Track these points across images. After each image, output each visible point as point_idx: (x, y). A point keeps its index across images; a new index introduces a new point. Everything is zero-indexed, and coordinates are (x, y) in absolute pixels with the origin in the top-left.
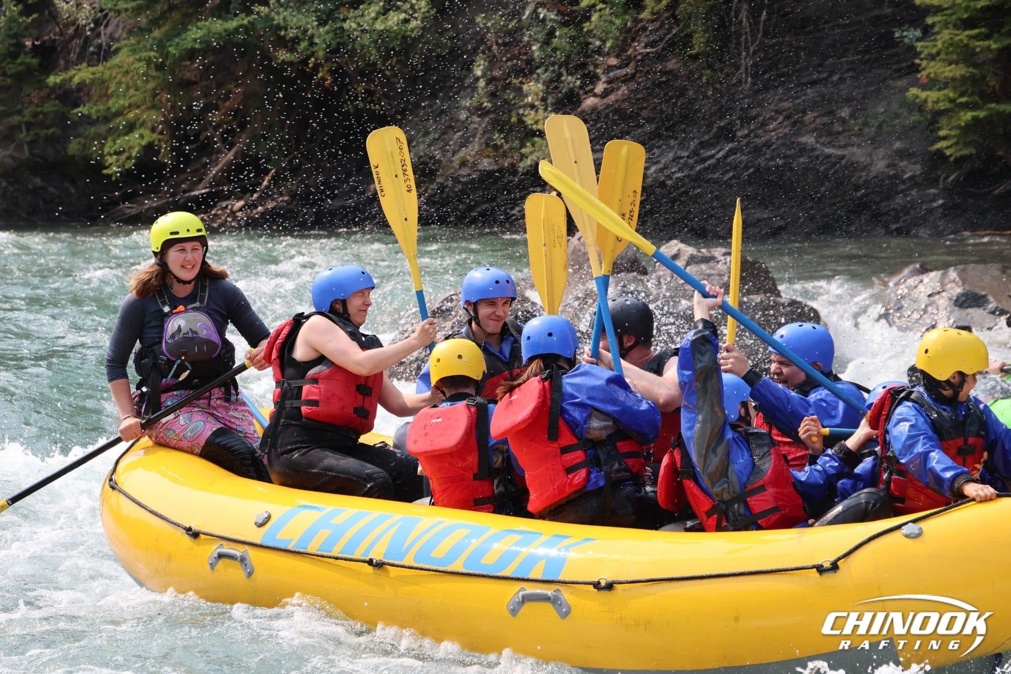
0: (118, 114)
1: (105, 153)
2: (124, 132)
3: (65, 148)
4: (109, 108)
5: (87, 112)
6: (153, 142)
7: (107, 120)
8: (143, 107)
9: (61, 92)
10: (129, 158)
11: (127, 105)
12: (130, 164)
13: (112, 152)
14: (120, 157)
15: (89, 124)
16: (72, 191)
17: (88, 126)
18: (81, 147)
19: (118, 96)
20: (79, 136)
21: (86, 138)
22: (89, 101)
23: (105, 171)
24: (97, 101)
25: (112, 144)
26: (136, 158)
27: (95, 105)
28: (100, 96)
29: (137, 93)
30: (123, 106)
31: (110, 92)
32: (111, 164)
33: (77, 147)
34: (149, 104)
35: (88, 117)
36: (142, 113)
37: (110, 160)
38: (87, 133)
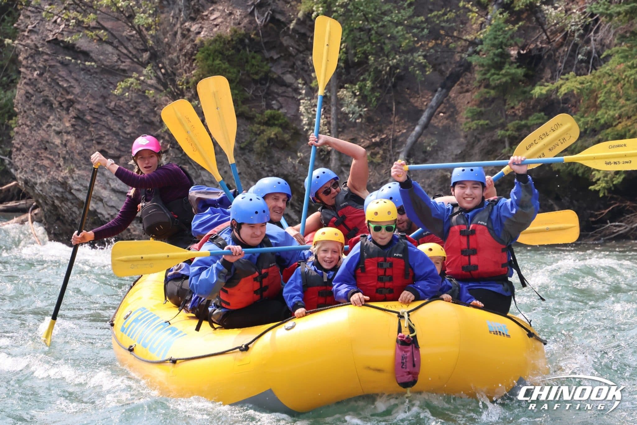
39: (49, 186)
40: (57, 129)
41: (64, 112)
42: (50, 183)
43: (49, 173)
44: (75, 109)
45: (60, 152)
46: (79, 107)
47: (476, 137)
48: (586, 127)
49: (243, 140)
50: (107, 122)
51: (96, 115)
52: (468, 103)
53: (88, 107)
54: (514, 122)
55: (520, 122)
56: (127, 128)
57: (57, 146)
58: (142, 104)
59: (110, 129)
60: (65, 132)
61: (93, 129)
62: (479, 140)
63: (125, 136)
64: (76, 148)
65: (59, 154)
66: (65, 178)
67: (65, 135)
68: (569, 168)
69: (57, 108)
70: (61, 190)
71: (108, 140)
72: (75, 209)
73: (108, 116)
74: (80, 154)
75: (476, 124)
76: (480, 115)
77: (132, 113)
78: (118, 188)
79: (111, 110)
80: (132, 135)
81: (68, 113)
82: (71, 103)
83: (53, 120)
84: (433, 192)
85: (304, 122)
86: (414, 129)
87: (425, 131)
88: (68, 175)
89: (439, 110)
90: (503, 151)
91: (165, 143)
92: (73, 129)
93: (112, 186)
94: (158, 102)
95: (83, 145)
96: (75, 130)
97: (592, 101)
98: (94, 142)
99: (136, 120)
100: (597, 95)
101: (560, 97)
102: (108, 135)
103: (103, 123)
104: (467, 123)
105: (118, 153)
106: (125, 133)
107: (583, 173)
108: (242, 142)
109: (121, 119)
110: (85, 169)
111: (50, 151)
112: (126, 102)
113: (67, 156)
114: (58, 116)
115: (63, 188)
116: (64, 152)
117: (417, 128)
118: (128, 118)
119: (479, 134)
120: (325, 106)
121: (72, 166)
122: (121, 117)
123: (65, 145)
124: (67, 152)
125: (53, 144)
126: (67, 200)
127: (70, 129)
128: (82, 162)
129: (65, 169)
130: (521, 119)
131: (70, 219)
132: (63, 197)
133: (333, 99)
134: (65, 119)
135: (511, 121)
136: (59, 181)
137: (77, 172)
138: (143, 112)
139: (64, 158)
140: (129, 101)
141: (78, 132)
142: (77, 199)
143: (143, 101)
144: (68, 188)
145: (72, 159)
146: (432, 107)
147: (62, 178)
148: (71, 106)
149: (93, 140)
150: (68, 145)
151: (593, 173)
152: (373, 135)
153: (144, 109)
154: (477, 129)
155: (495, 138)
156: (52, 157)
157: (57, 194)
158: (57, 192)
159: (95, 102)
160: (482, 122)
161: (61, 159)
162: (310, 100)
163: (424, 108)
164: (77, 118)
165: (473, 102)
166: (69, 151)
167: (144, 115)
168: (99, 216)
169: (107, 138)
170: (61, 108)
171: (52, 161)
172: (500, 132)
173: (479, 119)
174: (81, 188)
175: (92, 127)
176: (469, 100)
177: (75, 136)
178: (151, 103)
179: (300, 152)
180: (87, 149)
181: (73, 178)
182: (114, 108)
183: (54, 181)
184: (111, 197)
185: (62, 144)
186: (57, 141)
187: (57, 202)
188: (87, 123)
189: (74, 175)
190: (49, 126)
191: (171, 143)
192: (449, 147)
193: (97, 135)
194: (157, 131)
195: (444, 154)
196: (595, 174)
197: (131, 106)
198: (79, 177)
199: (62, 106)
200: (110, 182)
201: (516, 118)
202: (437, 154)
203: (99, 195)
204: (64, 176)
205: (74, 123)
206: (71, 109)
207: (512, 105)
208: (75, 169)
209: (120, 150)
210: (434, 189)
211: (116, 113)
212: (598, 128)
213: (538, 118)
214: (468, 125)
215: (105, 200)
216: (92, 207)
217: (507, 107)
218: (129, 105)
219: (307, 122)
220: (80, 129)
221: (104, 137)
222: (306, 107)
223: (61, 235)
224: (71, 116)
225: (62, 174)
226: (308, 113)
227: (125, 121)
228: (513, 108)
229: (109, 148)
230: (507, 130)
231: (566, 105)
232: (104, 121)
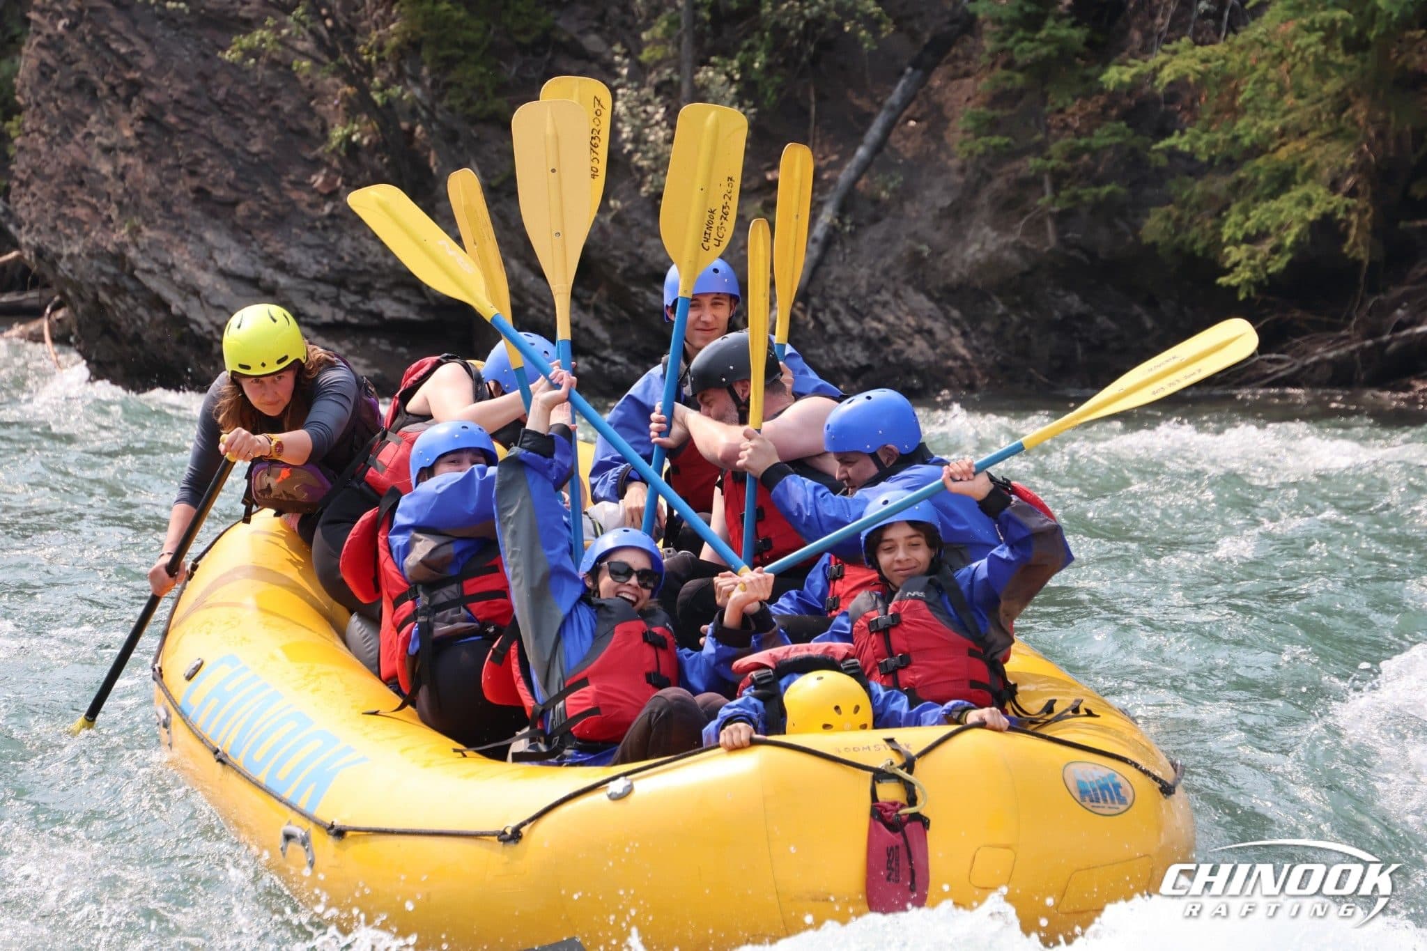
0: (1256, 150)
1: (1225, 239)
2: (1267, 191)
3: (1136, 229)
4: (1236, 138)
5: (1187, 148)
6: (1334, 212)
7: (1230, 163)
8: (1312, 135)
9: (1133, 103)
10: (1276, 250)
11: (1277, 129)
12: (1278, 265)
13: (1240, 235)
14: (1258, 248)
15: (1190, 174)
16: (1149, 323)
17: (1189, 180)
18: (1170, 225)
19: (1258, 110)
20: (1170, 201)
21: (1183, 205)
22: (1190, 124)
23: (1222, 280)
24: (1211, 122)
25: (1240, 218)
26: (1291, 249)
27: (1206, 131)
28: (1217, 112)
29: (1301, 102)
30: (1269, 134)
31: (1240, 100)
32: (1237, 264)
33: (1162, 225)
34: (1326, 128)
35: (1190, 157)
36: (1309, 148)
37: (1236, 254)
38: (1185, 194)
39: (89, 261)
40: (105, 142)
41: (119, 109)
42: (91, 255)
43: (87, 235)
44: (145, 100)
45: (110, 190)
46: (151, 95)
47: (983, 171)
48: (1213, 152)
49: (496, 172)
50: (209, 128)
51: (187, 115)
52: (969, 99)
53: (171, 96)
54: (1062, 142)
55: (1075, 141)
56: (252, 141)
57: (105, 178)
58: (283, 92)
59: (215, 143)
60: (123, 149)
61: (179, 144)
62: (989, 179)
63: (249, 158)
64: (145, 183)
65: (109, 195)
66: (122, 246)
67: (122, 155)
68: (1176, 240)
69: (106, 97)
70: (111, 270)
71: (212, 167)
72: (141, 311)
73: (213, 117)
74: (152, 195)
75: (983, 143)
76: (993, 126)
77: (262, 112)
78: (233, 268)
79: (219, 105)
80: (263, 157)
81: (129, 110)
82: (136, 87)
83: (98, 122)
84: (891, 286)
85: (624, 136)
86: (854, 152)
87: (877, 159)
88: (127, 239)
89: (907, 113)
90: (1040, 202)
91: (333, 176)
92: (138, 142)
93: (221, 263)
94: (318, 87)
95: (160, 176)
96: (144, 145)
97: (1227, 98)
98: (183, 170)
99: (272, 126)
100: (1236, 87)
101: (1160, 90)
102: (211, 156)
103: (202, 131)
104: (965, 141)
105: (233, 195)
106: (249, 153)
107: (1206, 250)
108: (494, 177)
109: (239, 123)
110: (162, 227)
111: (91, 189)
112: (252, 88)
113: (126, 200)
114: (107, 114)
115: (117, 266)
116: (120, 191)
117: (862, 152)
118: (254, 122)
119: (991, 165)
120: (669, 101)
121: (137, 221)
122: (240, 119)
123: (122, 177)
124: (126, 190)
125: (97, 172)
126: (125, 290)
127: (133, 143)
128: (156, 213)
129: (121, 227)
130: (1078, 134)
131: (132, 331)
132: (116, 285)
133: (685, 88)
134: (122, 123)
135: (1056, 139)
136: (108, 252)
137: (147, 233)
138: (287, 108)
139: (119, 204)
140: (257, 87)
141: (149, 150)
142: (145, 289)
143: (286, 86)
144: (128, 266)
145: (137, 205)
146: (892, 108)
147: (116, 244)
148: (136, 94)
149: (180, 167)
150: (129, 178)
151: (1226, 250)
152: (768, 164)
153: (289, 102)
154: (985, 154)
155: (1021, 174)
156: (94, 201)
157: (104, 279)
158: (103, 273)
159: (186, 87)
160: (996, 140)
161: (114, 206)
162: (637, 89)
163: (875, 110)
164: (147, 119)
165: (979, 99)
166: (130, 190)
167: (290, 116)
168: (193, 326)
169: (209, 162)
170: (115, 98)
171: (94, 209)
172: (1033, 162)
173: (991, 134)
174: (156, 267)
175: (179, 140)
176: (971, 94)
177: (143, 157)
178: (302, 91)
179: (615, 198)
180: (168, 186)
181: (137, 245)
182: (226, 100)
183: (95, 253)
184: (218, 286)
185: (114, 173)
186: (106, 168)
187: (104, 297)
188: (168, 130)
189: (139, 239)
190: (89, 135)
191: (344, 176)
192: (927, 193)
193: (188, 156)
194: (314, 149)
195: (917, 205)
196: (1229, 253)
197: (262, 96)
198: (150, 245)
199: (117, 95)
200: (216, 255)
201: (1067, 133)
202: (902, 207)
203: (193, 282)
204: (118, 241)
205: (140, 130)
206: (135, 100)
207: (1060, 104)
208: (143, 227)
209: (236, 189)
210: (894, 279)
211: (229, 110)
212: (1236, 157)
213: (1114, 134)
214: (967, 147)
215: (205, 293)
216: (177, 307)
217: (1048, 109)
218: (257, 94)
219: (631, 135)
220: (153, 143)
221: (204, 160)
222: (630, 105)
223: (112, 364)
224: (135, 114)
225: (115, 237)
226: (634, 116)
227: (247, 127)
228: (1061, 111)
229: (215, 184)
230: (1049, 158)
231: (1171, 107)
232: (204, 127)
